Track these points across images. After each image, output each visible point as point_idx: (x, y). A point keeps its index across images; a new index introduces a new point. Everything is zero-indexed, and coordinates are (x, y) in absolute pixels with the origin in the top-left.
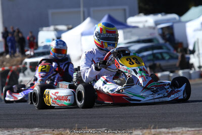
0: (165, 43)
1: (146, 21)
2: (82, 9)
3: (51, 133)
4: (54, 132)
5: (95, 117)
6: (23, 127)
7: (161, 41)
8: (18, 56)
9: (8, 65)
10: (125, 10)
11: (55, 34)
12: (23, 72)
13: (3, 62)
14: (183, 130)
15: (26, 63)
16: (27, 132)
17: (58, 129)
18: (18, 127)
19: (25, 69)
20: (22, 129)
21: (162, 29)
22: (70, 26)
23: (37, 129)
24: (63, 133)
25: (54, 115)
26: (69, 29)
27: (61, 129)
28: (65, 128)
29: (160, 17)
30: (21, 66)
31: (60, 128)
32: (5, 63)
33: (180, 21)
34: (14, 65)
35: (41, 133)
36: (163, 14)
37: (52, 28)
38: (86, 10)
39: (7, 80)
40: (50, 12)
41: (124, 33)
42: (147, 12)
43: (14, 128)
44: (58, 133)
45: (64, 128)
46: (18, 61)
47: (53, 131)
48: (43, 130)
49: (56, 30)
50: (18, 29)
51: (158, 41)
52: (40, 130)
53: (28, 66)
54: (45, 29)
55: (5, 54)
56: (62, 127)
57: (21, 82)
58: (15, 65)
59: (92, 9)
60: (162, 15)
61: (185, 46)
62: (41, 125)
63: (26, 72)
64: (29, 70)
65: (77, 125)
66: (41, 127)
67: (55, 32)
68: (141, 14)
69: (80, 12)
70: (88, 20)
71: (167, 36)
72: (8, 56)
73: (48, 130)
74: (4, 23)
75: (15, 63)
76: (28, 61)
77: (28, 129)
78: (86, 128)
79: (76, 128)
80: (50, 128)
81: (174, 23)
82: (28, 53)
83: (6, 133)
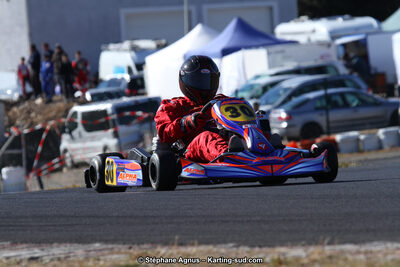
0: (351, 73)
1: (314, 31)
2: (185, 8)
3: (126, 253)
4: (131, 251)
5: (212, 222)
6: (71, 241)
7: (343, 71)
8: (61, 101)
9: (40, 117)
10: (271, 9)
11: (132, 58)
12: (70, 133)
13: (29, 112)
14: (387, 248)
15: (75, 113)
16: (79, 251)
17: (138, 244)
18: (61, 241)
19: (73, 126)
20: (68, 245)
21: (344, 45)
22: (163, 42)
23: (97, 245)
24: (149, 253)
25: (131, 217)
26: (160, 47)
27: (145, 246)
28: (154, 243)
29: (340, 22)
30: (65, 120)
31: (143, 243)
32: (33, 115)
33: (379, 31)
34: (51, 119)
35: (106, 252)
36: (347, 16)
37: (126, 44)
38: (193, 9)
39: (40, 149)
40: (123, 12)
41: (269, 54)
42: (315, 14)
43: (52, 243)
44: (140, 252)
45: (152, 243)
46: (59, 111)
47: (130, 248)
48: (110, 246)
49: (134, 49)
50: (59, 48)
51: (336, 69)
52: (104, 246)
53: (79, 120)
54: (112, 46)
55: (33, 97)
56: (147, 242)
57: (66, 151)
58: (54, 118)
59: (205, 7)
60: (344, 20)
61: (390, 80)
62: (105, 238)
63: (75, 133)
64: (80, 128)
65: (177, 237)
66: (106, 241)
67: (133, 54)
68: (304, 18)
69: (182, 12)
70: (198, 28)
71: (355, 61)
72: (39, 101)
73: (120, 246)
74: (31, 35)
75: (53, 114)
76: (79, 109)
77: (80, 245)
78: (196, 242)
79: (176, 242)
80: (124, 244)
81: (368, 34)
82: (78, 94)
83: (37, 252)
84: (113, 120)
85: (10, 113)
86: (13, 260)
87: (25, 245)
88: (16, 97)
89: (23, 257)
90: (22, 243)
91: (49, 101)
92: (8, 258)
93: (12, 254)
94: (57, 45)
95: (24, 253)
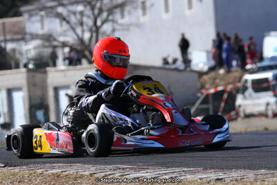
6: (244, 168)
8: (237, 71)
9: (222, 83)
12: (243, 93)
13: (215, 79)
15: (246, 81)
16: (251, 175)
18: (238, 168)
19: (245, 89)
20: (243, 170)
23: (263, 171)
30: (239, 85)
32: (217, 81)
34: (229, 84)
35: (269, 176)
39: (223, 105)
43: (232, 169)
46: (235, 78)
48: (272, 172)
52: (268, 172)
53: (249, 84)
54: (272, 33)
57: (240, 106)
58: (232, 83)
62: (268, 166)
63: (247, 93)
64: (250, 90)
66: (269, 169)
72: (222, 71)
74: (217, 26)
75: (231, 80)
76: (249, 77)
77: (252, 171)
82: (249, 67)
83: (221, 175)
84: (273, 85)
85: (202, 80)
86: (204, 180)
87: (213, 170)
88: (206, 68)
89: (211, 178)
90: (210, 169)
91: (229, 71)
92: (201, 179)
93: (204, 176)
94: (234, 32)
95: (212, 175)
